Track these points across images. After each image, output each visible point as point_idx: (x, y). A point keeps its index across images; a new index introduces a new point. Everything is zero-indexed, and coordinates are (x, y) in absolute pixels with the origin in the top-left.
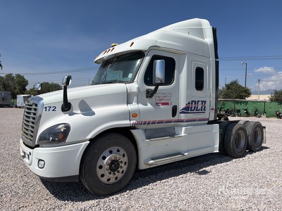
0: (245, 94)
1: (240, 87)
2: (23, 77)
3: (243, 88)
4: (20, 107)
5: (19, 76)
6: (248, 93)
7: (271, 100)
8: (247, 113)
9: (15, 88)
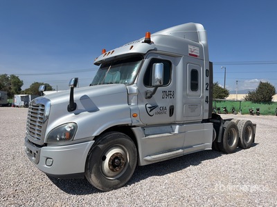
0: (224, 94)
1: (220, 88)
2: (17, 77)
3: (222, 89)
4: (17, 106)
5: (13, 77)
6: (226, 93)
7: (246, 100)
8: (226, 110)
9: (10, 88)
